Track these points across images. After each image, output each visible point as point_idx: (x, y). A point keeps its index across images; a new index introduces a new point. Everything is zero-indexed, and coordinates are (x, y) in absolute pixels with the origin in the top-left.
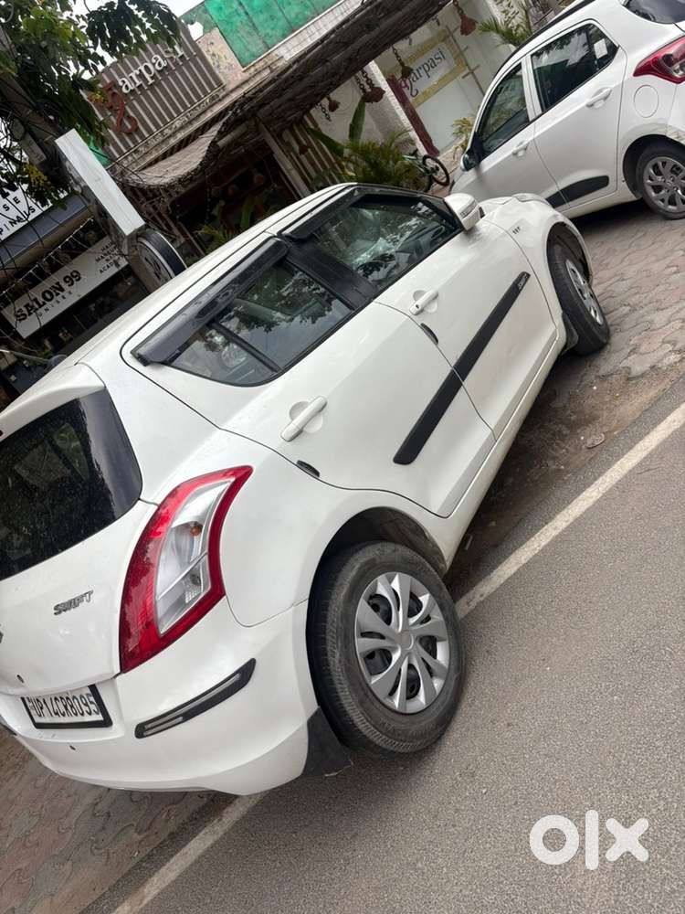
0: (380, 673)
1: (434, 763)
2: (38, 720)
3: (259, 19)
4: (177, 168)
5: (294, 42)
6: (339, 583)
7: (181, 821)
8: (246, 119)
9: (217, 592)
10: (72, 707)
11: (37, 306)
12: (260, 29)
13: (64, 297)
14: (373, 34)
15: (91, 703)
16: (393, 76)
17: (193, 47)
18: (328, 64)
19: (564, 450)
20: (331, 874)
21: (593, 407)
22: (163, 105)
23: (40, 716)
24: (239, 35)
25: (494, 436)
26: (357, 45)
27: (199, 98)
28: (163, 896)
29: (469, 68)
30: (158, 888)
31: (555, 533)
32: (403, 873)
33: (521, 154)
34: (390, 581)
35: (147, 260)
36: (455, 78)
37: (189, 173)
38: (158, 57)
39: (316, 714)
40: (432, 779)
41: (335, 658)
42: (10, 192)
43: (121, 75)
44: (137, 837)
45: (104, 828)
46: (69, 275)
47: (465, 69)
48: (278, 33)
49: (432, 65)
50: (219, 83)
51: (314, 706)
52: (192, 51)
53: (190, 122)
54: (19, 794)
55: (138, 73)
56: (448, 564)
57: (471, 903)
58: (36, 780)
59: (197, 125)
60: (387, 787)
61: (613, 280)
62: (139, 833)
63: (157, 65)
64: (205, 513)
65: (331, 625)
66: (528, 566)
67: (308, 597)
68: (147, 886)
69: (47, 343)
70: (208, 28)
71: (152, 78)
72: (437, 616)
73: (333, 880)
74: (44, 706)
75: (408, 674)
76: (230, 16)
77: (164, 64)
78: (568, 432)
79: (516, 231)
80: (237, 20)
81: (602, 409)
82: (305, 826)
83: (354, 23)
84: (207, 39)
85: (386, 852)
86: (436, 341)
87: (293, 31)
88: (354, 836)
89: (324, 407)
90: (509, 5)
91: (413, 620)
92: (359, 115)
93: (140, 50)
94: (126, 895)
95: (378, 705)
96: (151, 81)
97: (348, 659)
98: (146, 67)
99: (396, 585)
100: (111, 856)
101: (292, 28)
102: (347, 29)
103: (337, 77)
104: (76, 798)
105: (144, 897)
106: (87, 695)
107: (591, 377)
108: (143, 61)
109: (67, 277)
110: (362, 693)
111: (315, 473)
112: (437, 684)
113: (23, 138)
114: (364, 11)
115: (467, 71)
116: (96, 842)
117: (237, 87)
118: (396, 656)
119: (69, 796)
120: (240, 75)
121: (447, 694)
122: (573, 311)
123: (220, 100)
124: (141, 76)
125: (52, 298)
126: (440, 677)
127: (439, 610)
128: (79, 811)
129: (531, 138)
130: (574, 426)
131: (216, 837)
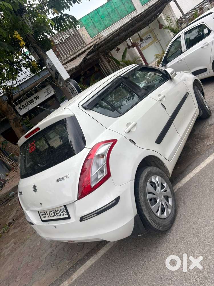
0: (154, 205)
1: (169, 235)
2: (43, 219)
3: (96, 24)
4: (71, 66)
5: (107, 31)
6: (141, 177)
7: (82, 256)
8: (95, 51)
9: (109, 175)
10: (57, 213)
11: (25, 106)
12: (97, 27)
13: (34, 104)
14: (133, 28)
15: (64, 211)
16: (135, 42)
17: (77, 32)
18: (120, 36)
19: (199, 146)
20: (138, 269)
21: (208, 134)
22: (67, 48)
23: (44, 217)
24: (90, 29)
25: (182, 139)
26: (129, 31)
27: (78, 46)
28: (79, 278)
29: (158, 40)
30: (77, 276)
31: (201, 169)
32: (163, 267)
33: (180, 62)
34: (156, 178)
35: (69, 88)
36: (154, 43)
37: (75, 67)
38: (66, 34)
39: (137, 215)
40: (169, 240)
41: (142, 199)
42: (20, 72)
43: (55, 39)
44: (67, 262)
45: (55, 259)
46: (36, 97)
47: (156, 41)
48: (102, 28)
49: (147, 39)
50: (84, 42)
51: (136, 213)
52: (77, 33)
53: (75, 53)
54: (24, 251)
55: (60, 38)
56: (171, 175)
57: (188, 274)
58: (30, 246)
59: (77, 54)
60: (154, 243)
61: (210, 98)
62: (68, 261)
63: (66, 37)
64: (105, 152)
65: (140, 189)
66: (194, 178)
67: (134, 179)
68: (73, 275)
69: (27, 117)
70: (82, 26)
71: (64, 40)
72: (169, 190)
73: (139, 270)
74: (46, 214)
75: (162, 207)
76: (88, 23)
77: (68, 36)
78: (200, 141)
79: (185, 80)
80: (90, 24)
81: (211, 134)
82: (127, 255)
83: (129, 24)
84: (81, 30)
85: (156, 261)
86: (165, 109)
87: (107, 28)
88: (145, 257)
89: (136, 124)
90: (170, 22)
91: (162, 190)
92: (125, 53)
93: (66, 30)
94: (66, 279)
95: (153, 214)
96: (64, 41)
97: (145, 199)
98: (63, 37)
99: (157, 179)
100: (59, 268)
101: (106, 27)
102: (126, 26)
103: (122, 40)
104: (45, 251)
105: (73, 279)
106: (63, 209)
107: (206, 125)
108: (62, 35)
109: (35, 97)
110: (149, 210)
111: (134, 143)
112: (170, 211)
113: (33, 52)
114: (131, 21)
115: (157, 41)
116: (53, 263)
117: (89, 44)
118: (158, 200)
119: (42, 251)
120: (90, 41)
121: (172, 214)
122: (201, 105)
123: (84, 47)
124: (61, 39)
125: (30, 103)
126: (170, 209)
127: (169, 189)
128: (46, 254)
129: (183, 57)
130: (202, 139)
131: (96, 260)
